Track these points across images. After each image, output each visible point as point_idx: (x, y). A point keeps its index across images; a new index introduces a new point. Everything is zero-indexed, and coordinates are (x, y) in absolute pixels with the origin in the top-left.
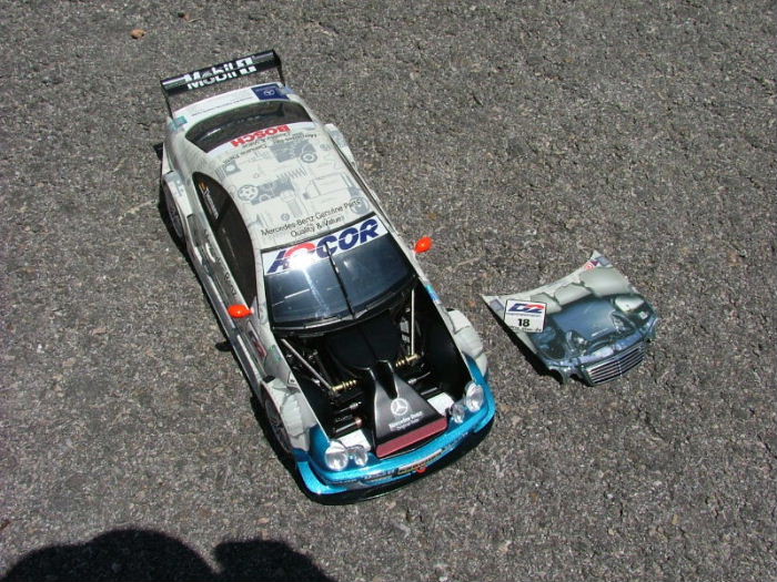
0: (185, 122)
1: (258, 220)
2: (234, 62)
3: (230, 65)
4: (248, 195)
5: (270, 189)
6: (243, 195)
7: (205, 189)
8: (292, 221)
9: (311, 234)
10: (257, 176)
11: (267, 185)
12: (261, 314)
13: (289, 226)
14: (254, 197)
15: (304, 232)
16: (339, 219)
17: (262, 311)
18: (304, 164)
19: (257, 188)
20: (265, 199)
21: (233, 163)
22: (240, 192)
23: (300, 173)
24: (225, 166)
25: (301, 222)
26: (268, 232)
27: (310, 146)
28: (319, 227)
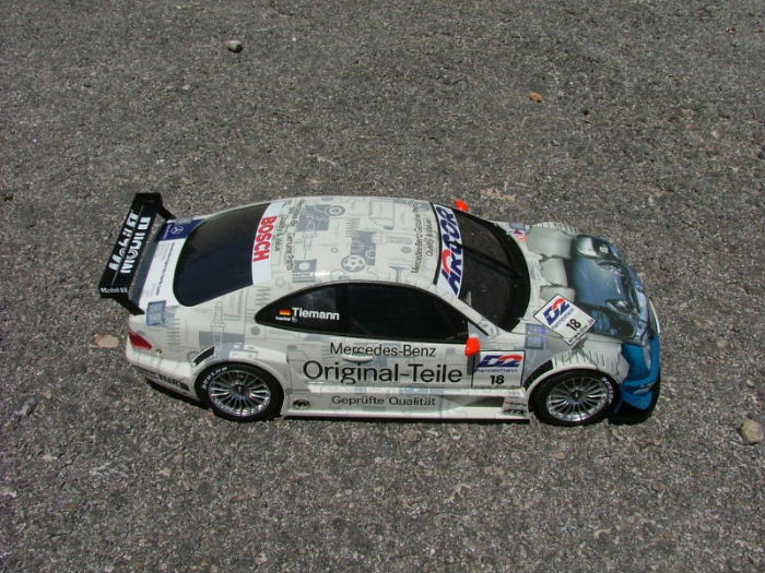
0: (164, 302)
1: (398, 269)
2: (125, 226)
3: (126, 230)
4: (358, 264)
5: (362, 246)
6: (353, 267)
7: (292, 312)
8: (414, 248)
9: (436, 245)
10: (335, 250)
11: (354, 247)
12: (487, 330)
13: (419, 252)
14: (363, 261)
15: (430, 247)
16: (429, 222)
17: (487, 326)
18: (342, 216)
19: (352, 254)
20: (373, 254)
21: (299, 262)
22: (348, 269)
23: (353, 222)
24: (297, 269)
25: (419, 243)
26: (416, 269)
27: (318, 206)
28: (430, 235)
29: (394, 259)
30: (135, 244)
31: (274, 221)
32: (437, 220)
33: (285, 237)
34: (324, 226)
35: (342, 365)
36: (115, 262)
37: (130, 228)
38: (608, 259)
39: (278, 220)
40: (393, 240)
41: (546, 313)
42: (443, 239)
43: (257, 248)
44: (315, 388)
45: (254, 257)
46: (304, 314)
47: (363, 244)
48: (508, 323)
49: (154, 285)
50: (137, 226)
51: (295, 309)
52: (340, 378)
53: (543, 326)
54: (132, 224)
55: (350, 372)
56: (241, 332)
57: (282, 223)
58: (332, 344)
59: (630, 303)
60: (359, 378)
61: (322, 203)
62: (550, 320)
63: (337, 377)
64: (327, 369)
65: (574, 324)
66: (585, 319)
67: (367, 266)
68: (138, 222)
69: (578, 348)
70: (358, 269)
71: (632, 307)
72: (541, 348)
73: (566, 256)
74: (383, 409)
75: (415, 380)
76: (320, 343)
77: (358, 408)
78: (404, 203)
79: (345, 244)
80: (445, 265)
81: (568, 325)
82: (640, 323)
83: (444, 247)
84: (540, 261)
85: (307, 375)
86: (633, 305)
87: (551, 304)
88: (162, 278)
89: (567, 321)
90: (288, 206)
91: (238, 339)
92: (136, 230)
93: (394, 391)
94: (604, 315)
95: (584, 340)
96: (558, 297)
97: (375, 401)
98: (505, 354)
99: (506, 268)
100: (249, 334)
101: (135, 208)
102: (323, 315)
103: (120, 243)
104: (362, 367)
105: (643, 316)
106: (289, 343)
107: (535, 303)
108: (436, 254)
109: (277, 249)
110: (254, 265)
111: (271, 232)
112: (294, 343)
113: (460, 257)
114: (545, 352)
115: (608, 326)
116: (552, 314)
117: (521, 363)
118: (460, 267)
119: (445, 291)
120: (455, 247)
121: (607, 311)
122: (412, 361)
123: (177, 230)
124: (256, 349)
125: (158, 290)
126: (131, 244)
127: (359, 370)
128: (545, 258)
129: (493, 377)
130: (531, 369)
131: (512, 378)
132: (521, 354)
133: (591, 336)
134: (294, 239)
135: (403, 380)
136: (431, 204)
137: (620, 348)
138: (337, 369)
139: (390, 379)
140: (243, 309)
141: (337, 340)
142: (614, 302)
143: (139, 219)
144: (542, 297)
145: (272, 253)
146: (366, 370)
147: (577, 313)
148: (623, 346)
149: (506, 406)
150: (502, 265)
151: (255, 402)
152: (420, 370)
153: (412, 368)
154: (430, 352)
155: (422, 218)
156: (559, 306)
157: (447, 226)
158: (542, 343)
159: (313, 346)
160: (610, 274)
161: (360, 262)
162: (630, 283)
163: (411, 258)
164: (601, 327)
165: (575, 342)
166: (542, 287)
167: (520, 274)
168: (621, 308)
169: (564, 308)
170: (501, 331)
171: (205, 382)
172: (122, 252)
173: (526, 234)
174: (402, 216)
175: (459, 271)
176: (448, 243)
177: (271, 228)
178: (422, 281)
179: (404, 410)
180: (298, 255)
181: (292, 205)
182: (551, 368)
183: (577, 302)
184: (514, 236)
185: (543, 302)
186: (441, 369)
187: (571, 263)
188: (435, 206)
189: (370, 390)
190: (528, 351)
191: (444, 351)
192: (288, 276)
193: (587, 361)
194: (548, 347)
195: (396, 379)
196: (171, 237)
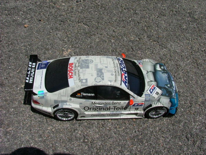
0: (43, 91)
1: (111, 81)
3: (29, 68)
4: (99, 80)
5: (100, 74)
6: (98, 81)
7: (81, 94)
8: (114, 74)
9: (120, 72)
10: (92, 75)
11: (98, 74)
12: (135, 97)
13: (116, 75)
14: (101, 79)
15: (119, 73)
16: (117, 64)
17: (135, 96)
18: (93, 63)
19: (97, 76)
20: (103, 76)
21: (82, 80)
22: (97, 82)
23: (96, 65)
24: (82, 82)
25: (115, 72)
26: (116, 81)
27: (85, 60)
28: (118, 69)
29: (109, 78)
30: (32, 73)
31: (73, 64)
32: (119, 63)
33: (77, 71)
34: (88, 67)
35: (95, 107)
36: (27, 80)
37: (30, 67)
38: (164, 71)
39: (74, 64)
40: (108, 71)
41: (150, 90)
42: (121, 69)
43: (69, 74)
44: (86, 113)
45: (68, 77)
46: (85, 94)
47: (100, 73)
48: (140, 94)
49: (39, 85)
50: (32, 66)
51: (82, 93)
52: (94, 110)
53: (149, 95)
54: (30, 66)
55: (97, 109)
56: (66, 100)
57: (75, 66)
58: (92, 102)
59: (171, 85)
60: (99, 110)
61: (86, 59)
62: (151, 93)
63: (93, 110)
64: (90, 108)
65: (157, 93)
66: (160, 91)
67: (102, 81)
68: (32, 65)
69: (159, 100)
70: (100, 82)
71: (171, 86)
72: (149, 101)
73: (153, 71)
74: (105, 117)
75: (114, 110)
76: (89, 102)
77: (98, 117)
78: (109, 58)
79: (95, 73)
80: (123, 79)
81: (156, 94)
82: (174, 91)
83: (122, 73)
84: (147, 73)
85: (85, 110)
86: (172, 86)
87: (151, 87)
88: (41, 82)
89: (155, 92)
90: (76, 60)
91: (66, 102)
92: (32, 68)
93: (108, 112)
94: (165, 90)
95: (160, 98)
96: (152, 85)
97: (103, 115)
98: (140, 103)
99: (138, 76)
100: (69, 100)
101: (30, 60)
102: (90, 95)
103: (28, 73)
104: (100, 108)
105: (174, 89)
106: (80, 102)
107: (147, 87)
108: (120, 75)
109: (75, 75)
110: (69, 80)
111: (72, 69)
112: (82, 102)
113: (126, 75)
114: (150, 102)
115: (166, 93)
116: (151, 90)
117: (144, 105)
118: (127, 78)
119: (124, 87)
120: (125, 72)
121: (165, 88)
122: (114, 105)
123: (43, 66)
124: (71, 104)
125: (41, 87)
126: (31, 73)
127: (99, 108)
128: (148, 72)
129: (135, 108)
130: (146, 106)
131: (140, 108)
132: (144, 103)
133: (162, 97)
134: (80, 71)
135: (111, 110)
136: (117, 57)
137: (169, 100)
138: (93, 108)
139: (108, 110)
140: (67, 94)
141: (94, 101)
142: (167, 85)
143: (32, 64)
144: (148, 85)
145: (74, 76)
146: (101, 108)
147: (158, 90)
148: (170, 99)
149: (138, 115)
150: (137, 76)
151: (70, 117)
152: (116, 108)
153: (114, 107)
154: (119, 103)
155: (115, 63)
156: (153, 88)
157: (122, 65)
158: (150, 100)
159: (87, 103)
160: (165, 76)
161: (100, 79)
162: (170, 79)
163: (114, 77)
164: (164, 93)
165: (158, 99)
166: (148, 82)
167: (142, 78)
168: (169, 87)
169: (154, 88)
170: (139, 97)
171: (56, 113)
172: (29, 76)
173: (142, 64)
174: (110, 63)
175: (127, 80)
176: (123, 71)
177: (72, 67)
178: (117, 84)
179: (111, 117)
180: (82, 77)
181: (77, 59)
182: (152, 106)
183: (158, 86)
184: (139, 65)
185: (149, 87)
186: (122, 107)
187: (155, 73)
188: (118, 58)
189: (102, 113)
190: (146, 102)
191: (123, 103)
192: (80, 84)
193: (161, 104)
194: (151, 101)
195: (109, 110)
196: (41, 68)
